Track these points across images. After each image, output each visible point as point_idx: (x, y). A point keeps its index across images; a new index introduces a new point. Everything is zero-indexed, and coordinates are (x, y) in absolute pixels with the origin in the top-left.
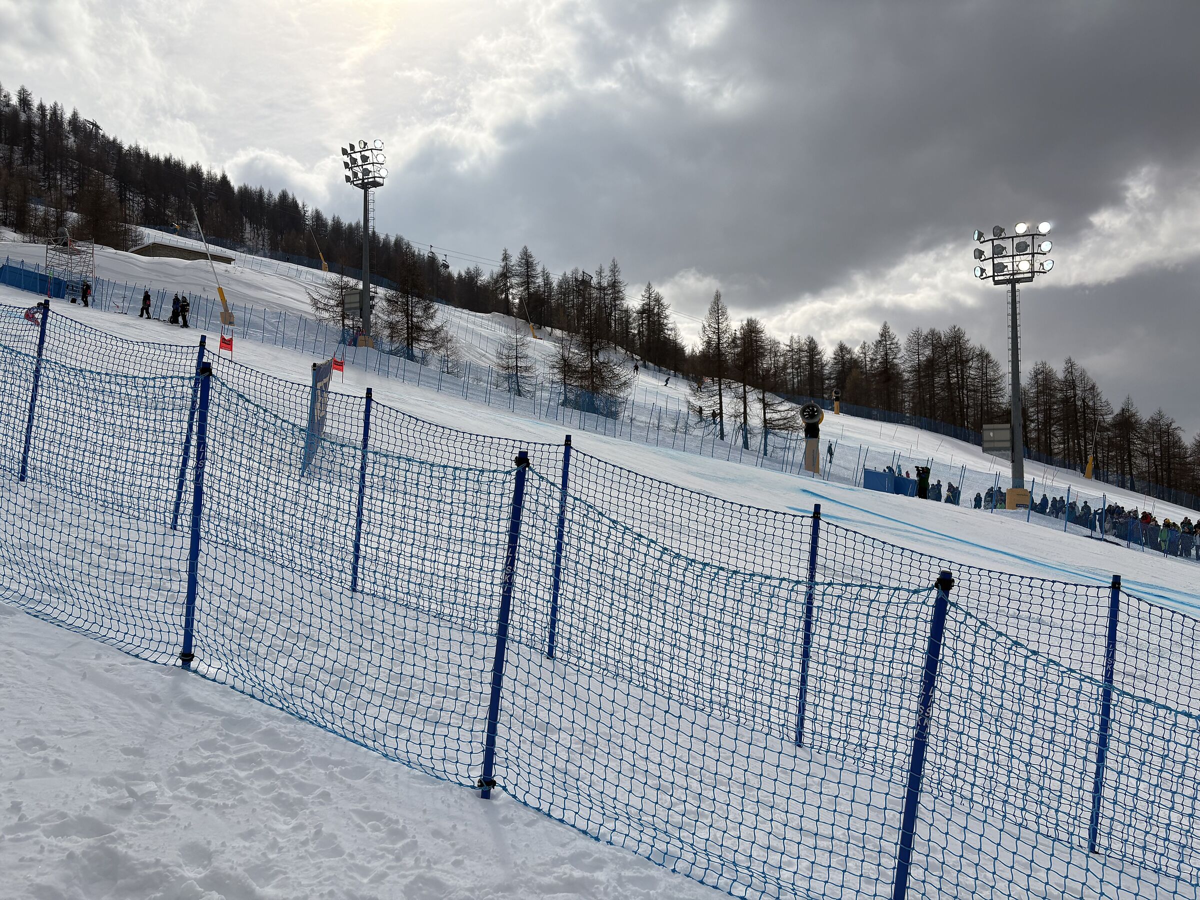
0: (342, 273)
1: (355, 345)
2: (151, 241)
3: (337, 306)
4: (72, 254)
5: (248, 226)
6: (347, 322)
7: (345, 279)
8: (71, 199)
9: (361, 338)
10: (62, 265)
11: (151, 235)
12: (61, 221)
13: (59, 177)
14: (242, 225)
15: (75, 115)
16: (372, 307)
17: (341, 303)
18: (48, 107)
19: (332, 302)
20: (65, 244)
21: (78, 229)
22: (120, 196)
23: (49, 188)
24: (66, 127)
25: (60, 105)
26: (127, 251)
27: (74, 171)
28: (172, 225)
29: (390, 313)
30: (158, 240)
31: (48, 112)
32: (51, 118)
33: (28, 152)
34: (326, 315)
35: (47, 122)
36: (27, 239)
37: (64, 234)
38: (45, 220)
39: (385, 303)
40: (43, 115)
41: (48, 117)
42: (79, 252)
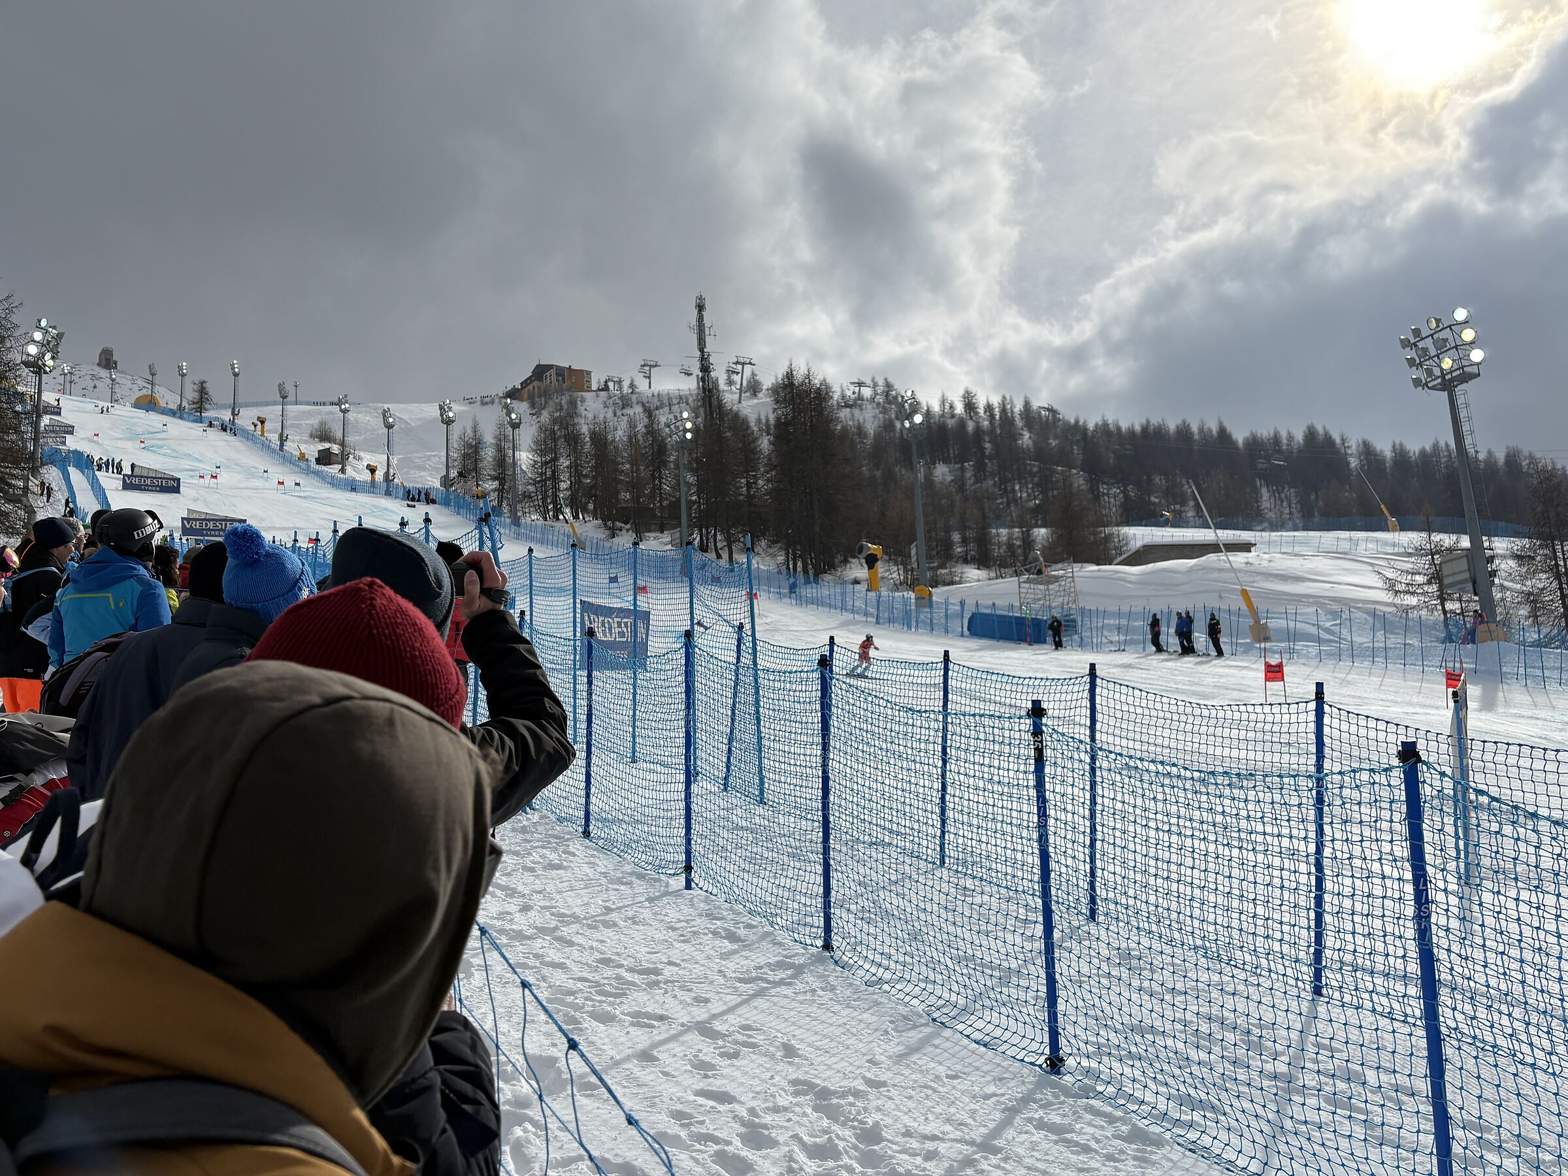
0: (1429, 529)
1: (1474, 642)
2: (1139, 544)
3: (1429, 583)
4: (1049, 582)
5: (1264, 491)
6: (1449, 606)
7: (1436, 537)
8: (1036, 510)
9: (1482, 628)
10: (1039, 600)
11: (1139, 535)
12: (1028, 543)
13: (1017, 487)
14: (1256, 491)
15: (1027, 404)
16: (1493, 573)
17: (1436, 577)
18: (996, 405)
19: (1420, 579)
20: (1040, 572)
21: (1049, 548)
22: (1093, 493)
23: (1008, 505)
24: (1019, 423)
25: (1008, 398)
26: (1110, 564)
27: (1033, 475)
28: (1162, 515)
29: (1523, 578)
30: (1148, 540)
31: (997, 412)
32: (1000, 417)
33: (980, 468)
34: (1412, 601)
35: (997, 423)
36: (993, 574)
37: (1036, 559)
38: (1010, 546)
39: (1512, 563)
40: (992, 416)
41: (997, 417)
42: (1057, 579)
